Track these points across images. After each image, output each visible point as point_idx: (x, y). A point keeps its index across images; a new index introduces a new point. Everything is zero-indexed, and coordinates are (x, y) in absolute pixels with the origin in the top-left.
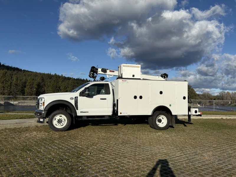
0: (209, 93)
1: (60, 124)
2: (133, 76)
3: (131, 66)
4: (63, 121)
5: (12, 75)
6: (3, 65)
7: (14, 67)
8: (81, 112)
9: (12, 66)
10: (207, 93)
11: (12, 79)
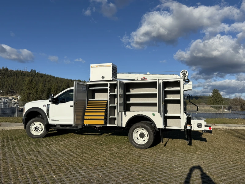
0: (240, 98)
1: (37, 131)
2: (103, 77)
3: (100, 66)
4: (40, 128)
5: (46, 82)
6: (38, 73)
7: (48, 75)
8: (52, 120)
9: (46, 74)
10: (238, 98)
11: (45, 86)
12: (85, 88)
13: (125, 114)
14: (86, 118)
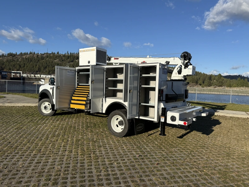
1: (46, 110)
2: (89, 62)
3: (87, 51)
4: (48, 107)
12: (73, 72)
13: (105, 101)
14: (72, 101)
